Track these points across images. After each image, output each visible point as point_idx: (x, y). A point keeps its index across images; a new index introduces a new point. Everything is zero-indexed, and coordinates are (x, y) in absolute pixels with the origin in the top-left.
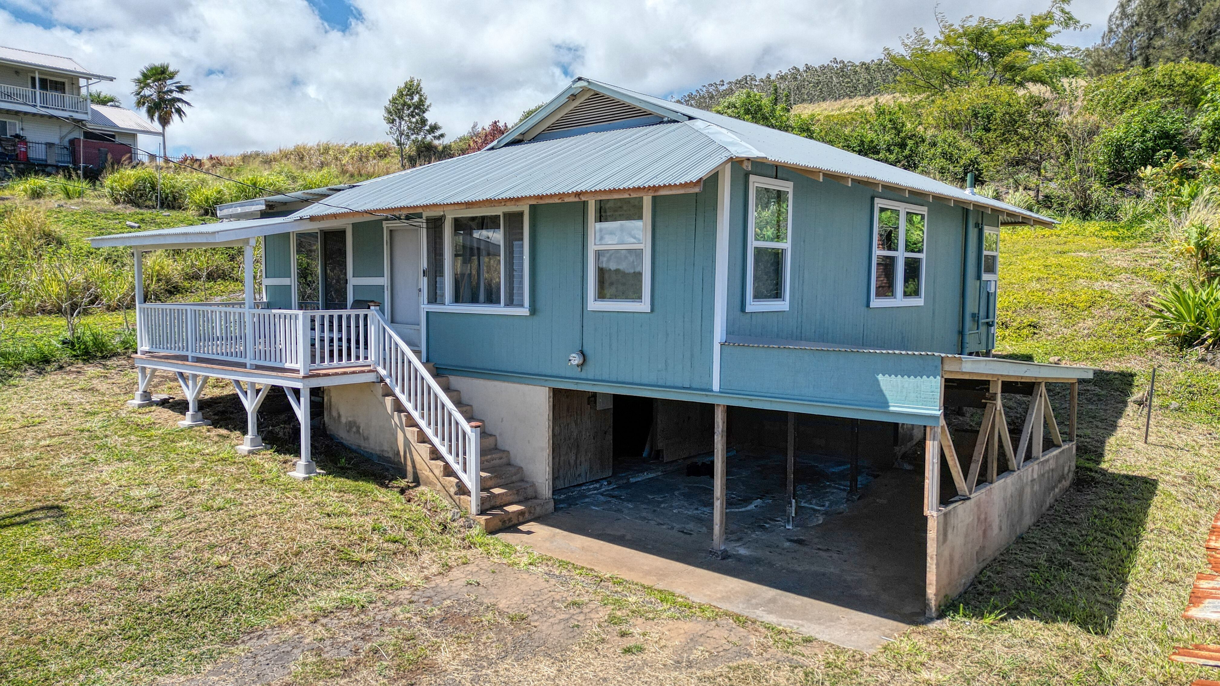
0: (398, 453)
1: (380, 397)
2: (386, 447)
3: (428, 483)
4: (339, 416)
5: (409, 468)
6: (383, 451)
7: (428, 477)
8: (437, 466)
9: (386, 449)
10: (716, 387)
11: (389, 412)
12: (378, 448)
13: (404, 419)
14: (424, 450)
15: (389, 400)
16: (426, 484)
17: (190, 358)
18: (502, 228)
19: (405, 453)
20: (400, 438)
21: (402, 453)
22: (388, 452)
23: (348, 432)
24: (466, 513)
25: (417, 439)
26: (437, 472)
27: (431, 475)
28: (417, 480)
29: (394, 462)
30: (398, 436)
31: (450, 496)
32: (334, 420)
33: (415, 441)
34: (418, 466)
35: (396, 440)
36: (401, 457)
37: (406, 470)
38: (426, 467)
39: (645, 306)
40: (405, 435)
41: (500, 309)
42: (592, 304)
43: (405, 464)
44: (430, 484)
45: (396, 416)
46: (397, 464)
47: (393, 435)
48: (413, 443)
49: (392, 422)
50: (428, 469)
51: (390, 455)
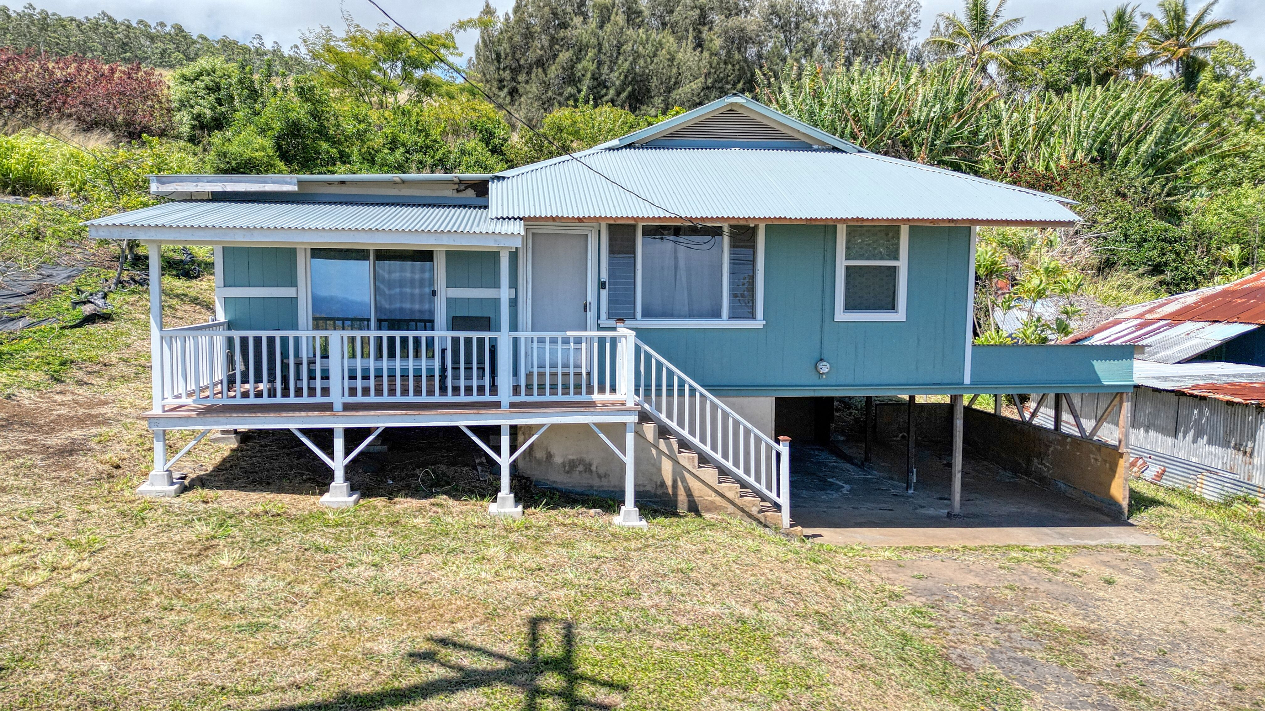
0: (663, 484)
3: (712, 508)
4: (549, 456)
5: (682, 496)
7: (712, 502)
8: (730, 489)
10: (967, 380)
11: (651, 440)
13: (675, 446)
14: (710, 474)
16: (708, 510)
17: (338, 406)
18: (726, 240)
19: (675, 482)
20: (667, 467)
21: (669, 483)
22: (645, 486)
23: (568, 472)
24: (777, 529)
25: (696, 464)
26: (730, 495)
27: (718, 499)
28: (694, 508)
29: (655, 495)
30: (663, 465)
31: (750, 516)
32: (539, 462)
33: (694, 467)
34: (696, 493)
35: (659, 470)
36: (667, 488)
37: (676, 501)
38: (710, 492)
39: (900, 315)
40: (676, 462)
41: (724, 323)
42: (841, 315)
43: (675, 494)
44: (716, 509)
45: (662, 444)
46: (660, 496)
47: (654, 465)
48: (690, 468)
49: (654, 451)
50: (713, 494)
51: (648, 488)
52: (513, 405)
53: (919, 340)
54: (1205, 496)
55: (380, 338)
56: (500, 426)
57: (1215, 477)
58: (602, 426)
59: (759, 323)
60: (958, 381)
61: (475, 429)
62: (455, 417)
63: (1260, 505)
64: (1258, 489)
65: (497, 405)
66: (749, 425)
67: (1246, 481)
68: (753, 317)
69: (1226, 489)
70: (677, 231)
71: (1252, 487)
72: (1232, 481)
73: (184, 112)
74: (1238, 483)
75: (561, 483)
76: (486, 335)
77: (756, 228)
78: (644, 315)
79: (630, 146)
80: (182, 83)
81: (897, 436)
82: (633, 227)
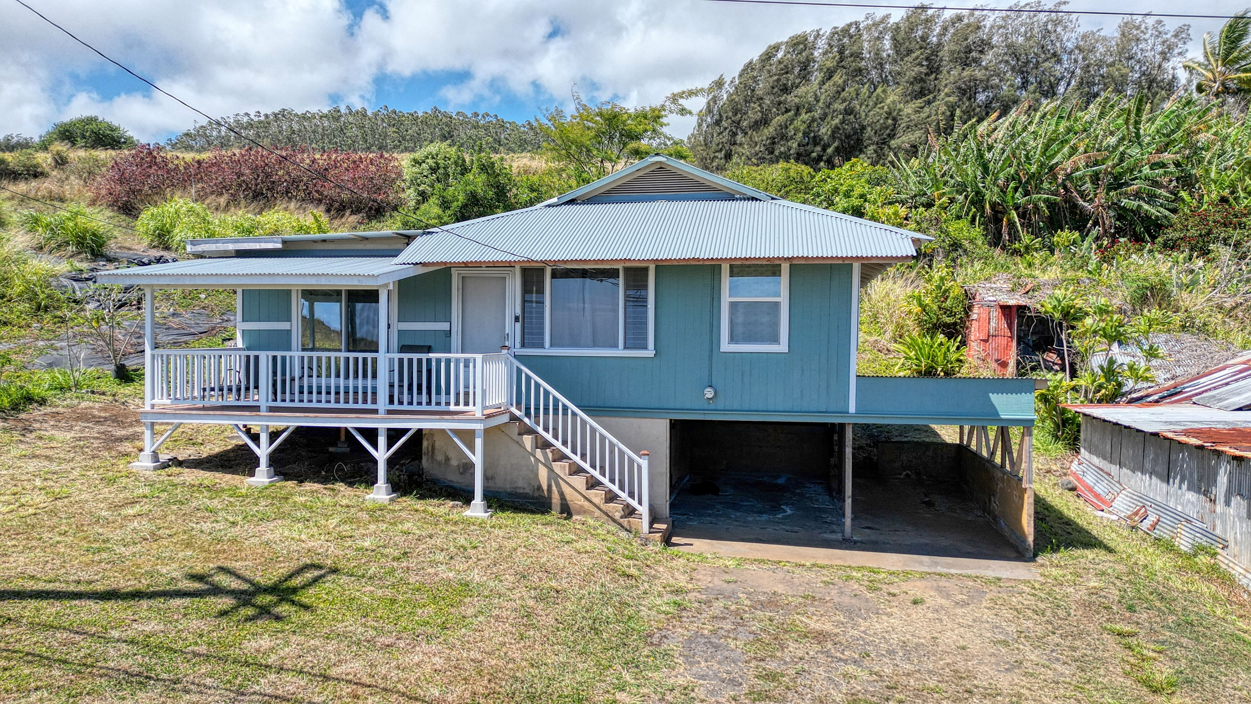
0: (540, 488)
1: (515, 437)
2: (521, 483)
3: (582, 511)
4: (447, 459)
5: (556, 499)
6: (516, 488)
7: (581, 506)
8: (596, 495)
9: (520, 485)
10: (852, 409)
11: (529, 449)
12: (508, 486)
13: (550, 455)
14: (579, 481)
15: (528, 440)
16: (579, 513)
17: (263, 408)
18: (621, 280)
19: (550, 486)
20: (543, 473)
21: (545, 487)
22: (524, 489)
23: (462, 474)
24: (637, 534)
25: (567, 472)
26: (597, 500)
27: (586, 504)
28: (567, 511)
29: (533, 498)
30: (540, 472)
31: (614, 520)
32: (439, 463)
33: (565, 474)
34: (568, 497)
35: (537, 475)
36: (543, 491)
37: (551, 503)
38: (580, 497)
39: (783, 347)
40: (551, 470)
41: (620, 352)
42: (726, 346)
43: (550, 498)
44: (585, 512)
45: (539, 453)
46: (537, 498)
47: (532, 471)
48: (562, 476)
49: (532, 459)
50: (583, 499)
51: (527, 491)
52: (389, 412)
53: (803, 371)
54: (1182, 547)
55: (303, 358)
56: (377, 429)
57: (1189, 526)
58: (456, 432)
59: (650, 353)
60: (843, 410)
61: (361, 431)
62: (343, 420)
63: (1218, 557)
64: (1218, 539)
65: (376, 411)
66: (615, 440)
67: (1211, 531)
68: (645, 348)
69: (1196, 539)
70: (584, 274)
71: (1214, 538)
72: (1201, 531)
73: (412, 190)
74: (1206, 533)
75: (457, 482)
76: (369, 356)
77: (646, 269)
78: (552, 345)
79: (572, 202)
80: (414, 166)
81: (901, 474)
82: (542, 271)
